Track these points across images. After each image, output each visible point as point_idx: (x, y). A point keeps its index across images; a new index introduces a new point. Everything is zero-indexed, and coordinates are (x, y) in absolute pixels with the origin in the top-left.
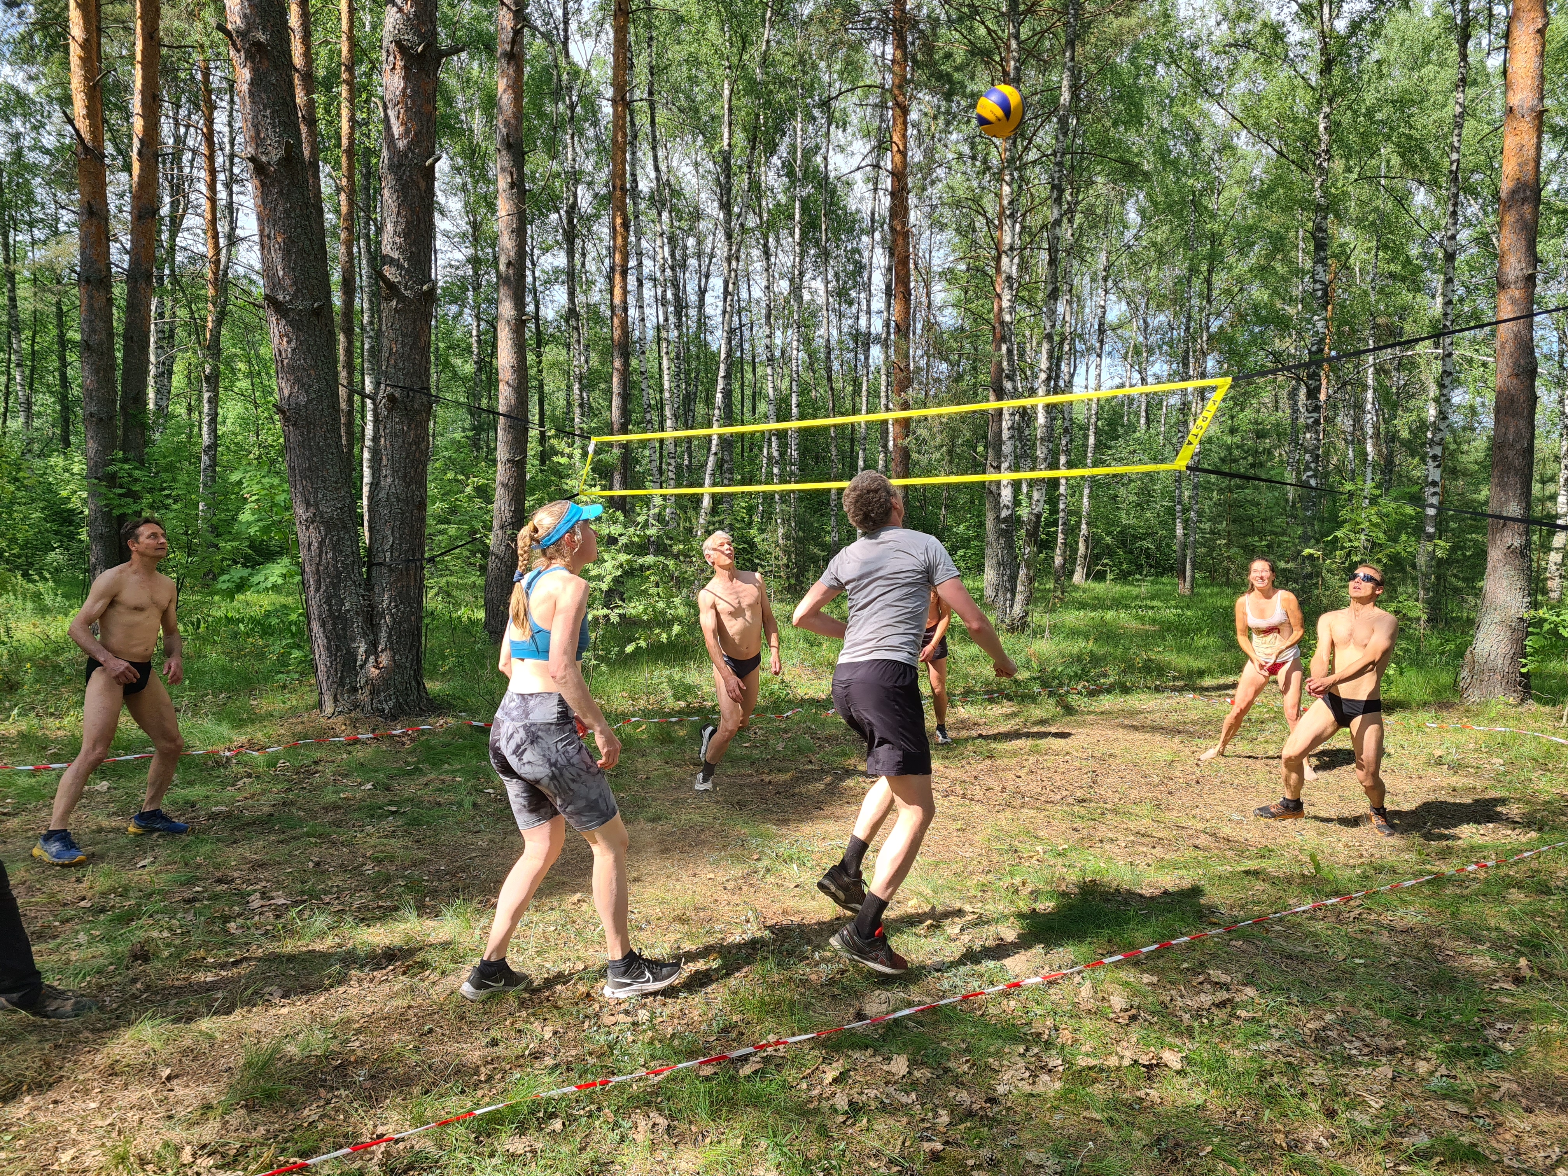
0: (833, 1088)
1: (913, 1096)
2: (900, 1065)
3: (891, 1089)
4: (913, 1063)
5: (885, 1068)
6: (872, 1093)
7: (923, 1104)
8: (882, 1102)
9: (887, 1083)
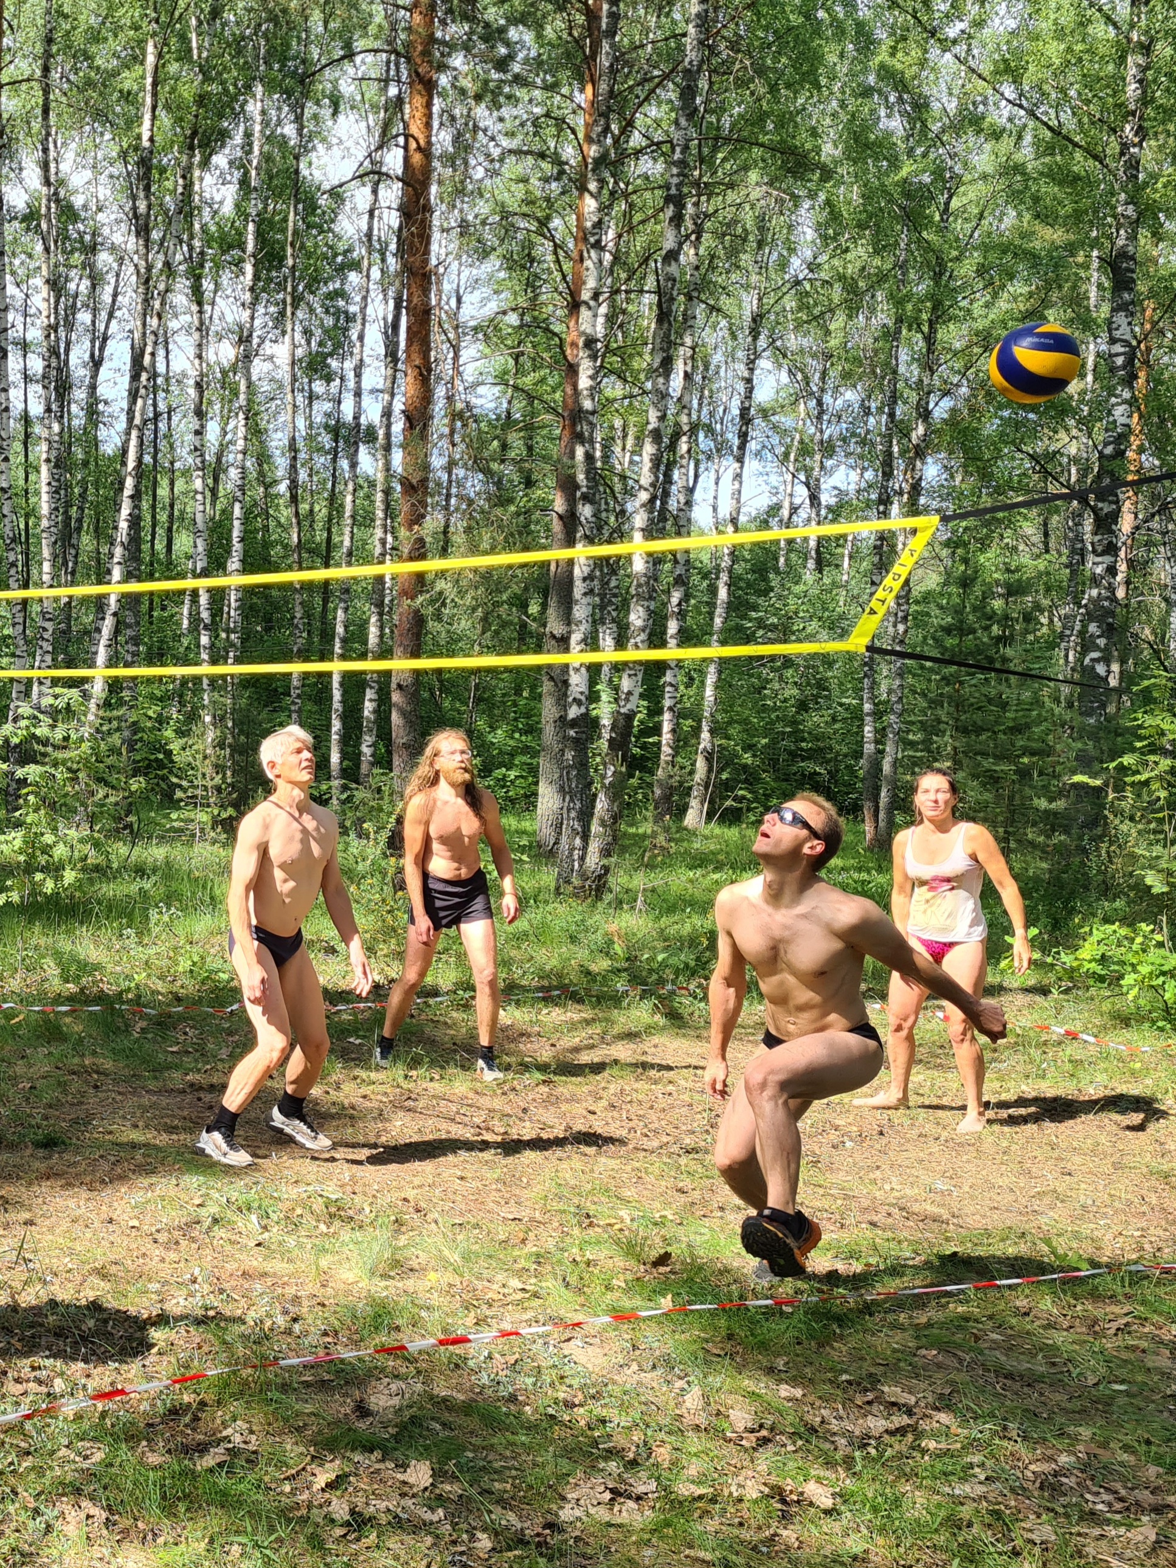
0: (327, 1495)
1: (441, 1512)
2: (420, 1474)
3: (408, 1502)
4: (438, 1474)
5: (399, 1476)
6: (383, 1505)
7: (454, 1525)
8: (396, 1516)
9: (403, 1495)
